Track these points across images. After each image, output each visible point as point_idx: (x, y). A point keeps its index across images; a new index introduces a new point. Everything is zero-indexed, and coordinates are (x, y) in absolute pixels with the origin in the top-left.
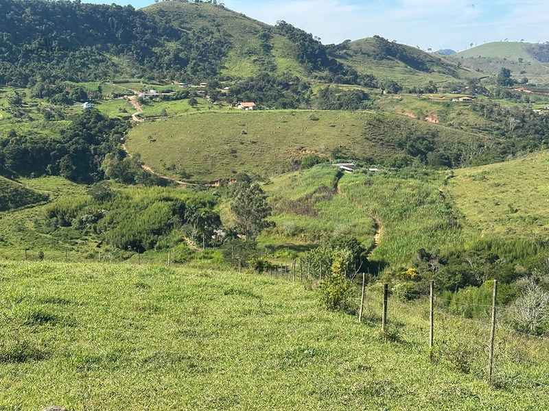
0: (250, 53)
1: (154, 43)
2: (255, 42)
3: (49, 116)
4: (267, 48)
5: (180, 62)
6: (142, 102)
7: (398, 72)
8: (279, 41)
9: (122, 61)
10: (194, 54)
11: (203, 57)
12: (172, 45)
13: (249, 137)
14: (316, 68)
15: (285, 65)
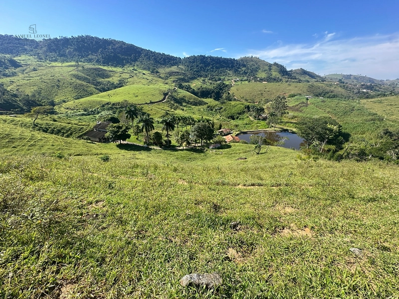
0: (265, 71)
1: (239, 68)
2: (267, 68)
3: (211, 84)
4: (270, 69)
5: (245, 73)
6: (235, 81)
7: (307, 78)
8: (274, 68)
9: (231, 72)
10: (249, 71)
11: (252, 72)
12: (244, 69)
13: (267, 90)
14: (283, 75)
15: (275, 74)
